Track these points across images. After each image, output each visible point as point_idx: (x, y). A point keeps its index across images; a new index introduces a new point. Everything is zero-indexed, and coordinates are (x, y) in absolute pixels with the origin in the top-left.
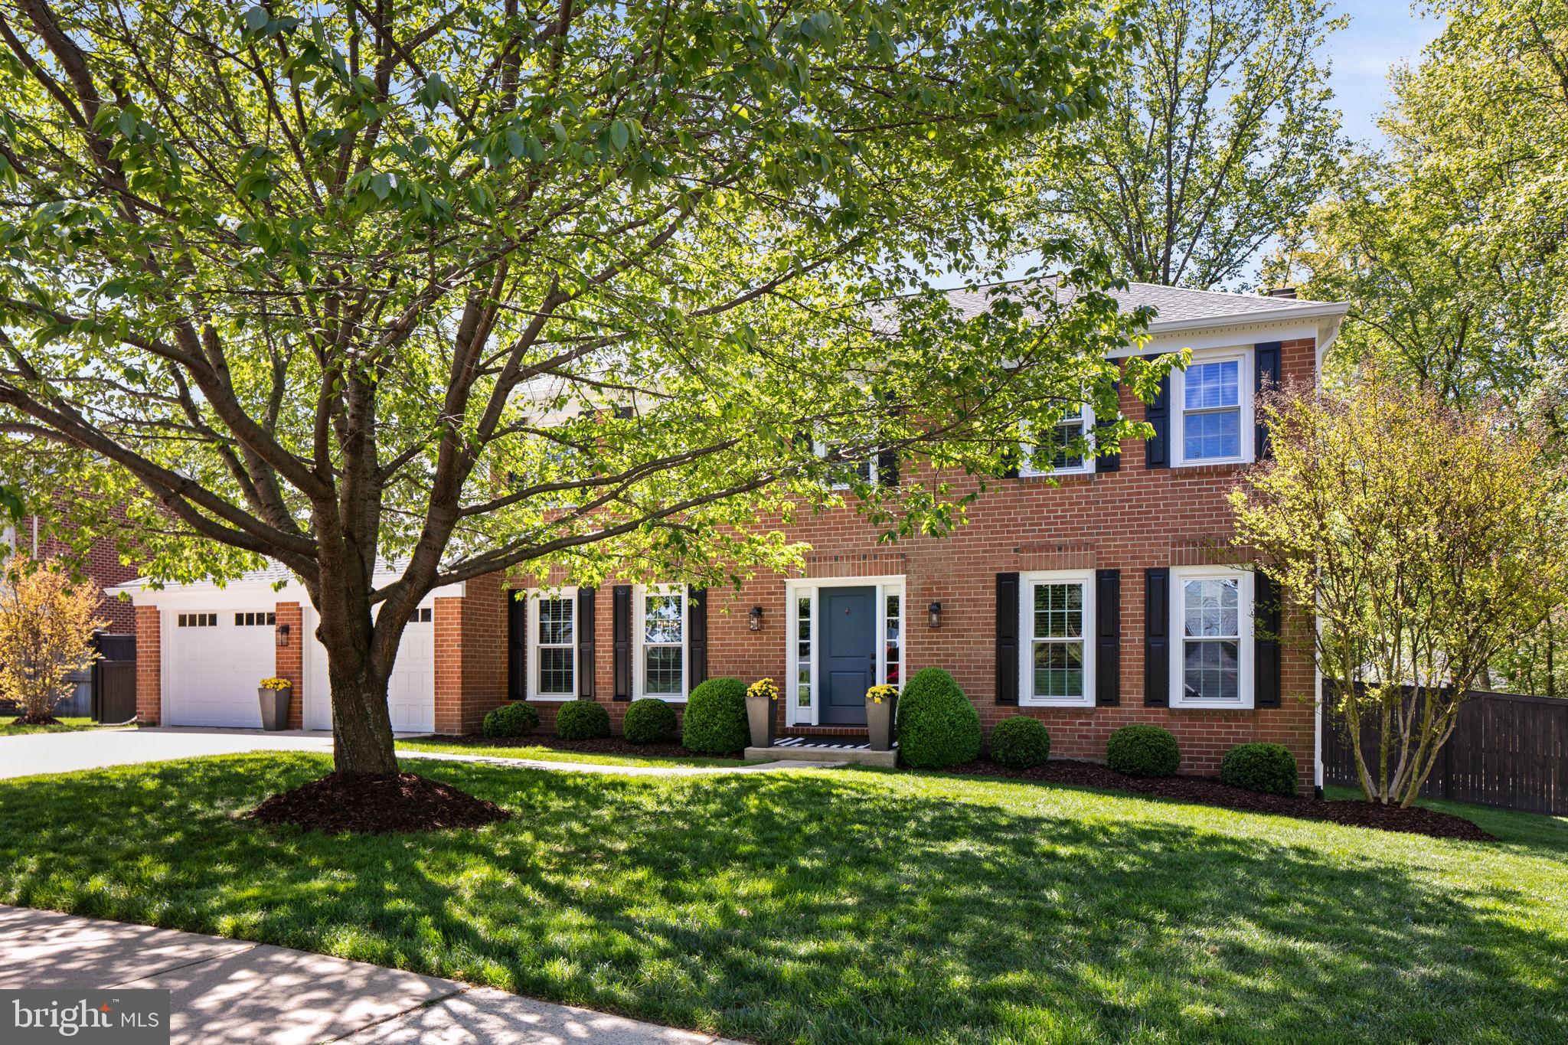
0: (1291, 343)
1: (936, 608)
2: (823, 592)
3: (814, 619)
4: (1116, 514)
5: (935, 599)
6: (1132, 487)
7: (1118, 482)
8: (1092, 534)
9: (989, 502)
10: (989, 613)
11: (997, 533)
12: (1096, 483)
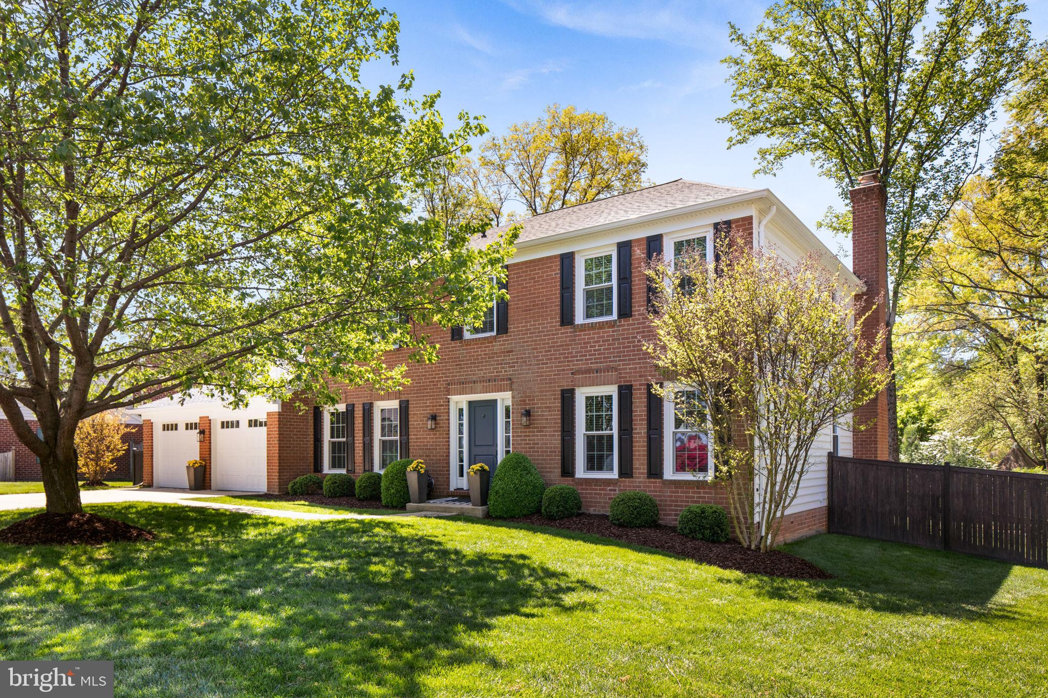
0: (737, 221)
1: (528, 413)
2: (470, 403)
3: (465, 422)
4: (629, 347)
5: (528, 407)
6: (639, 328)
7: (631, 325)
8: (615, 361)
9: (557, 342)
10: (557, 415)
11: (562, 362)
12: (618, 326)
